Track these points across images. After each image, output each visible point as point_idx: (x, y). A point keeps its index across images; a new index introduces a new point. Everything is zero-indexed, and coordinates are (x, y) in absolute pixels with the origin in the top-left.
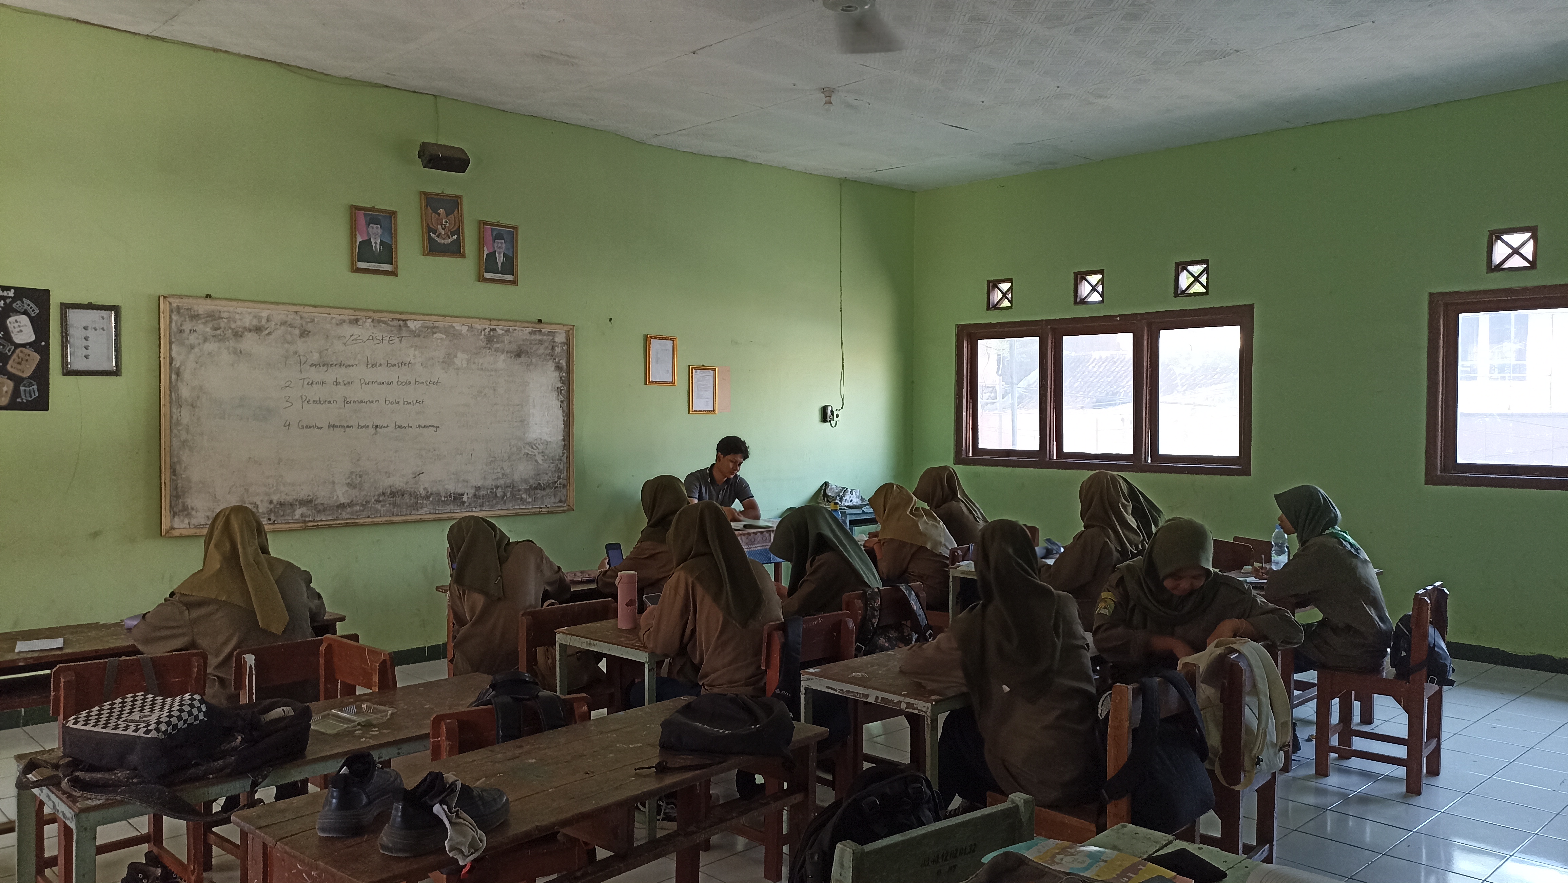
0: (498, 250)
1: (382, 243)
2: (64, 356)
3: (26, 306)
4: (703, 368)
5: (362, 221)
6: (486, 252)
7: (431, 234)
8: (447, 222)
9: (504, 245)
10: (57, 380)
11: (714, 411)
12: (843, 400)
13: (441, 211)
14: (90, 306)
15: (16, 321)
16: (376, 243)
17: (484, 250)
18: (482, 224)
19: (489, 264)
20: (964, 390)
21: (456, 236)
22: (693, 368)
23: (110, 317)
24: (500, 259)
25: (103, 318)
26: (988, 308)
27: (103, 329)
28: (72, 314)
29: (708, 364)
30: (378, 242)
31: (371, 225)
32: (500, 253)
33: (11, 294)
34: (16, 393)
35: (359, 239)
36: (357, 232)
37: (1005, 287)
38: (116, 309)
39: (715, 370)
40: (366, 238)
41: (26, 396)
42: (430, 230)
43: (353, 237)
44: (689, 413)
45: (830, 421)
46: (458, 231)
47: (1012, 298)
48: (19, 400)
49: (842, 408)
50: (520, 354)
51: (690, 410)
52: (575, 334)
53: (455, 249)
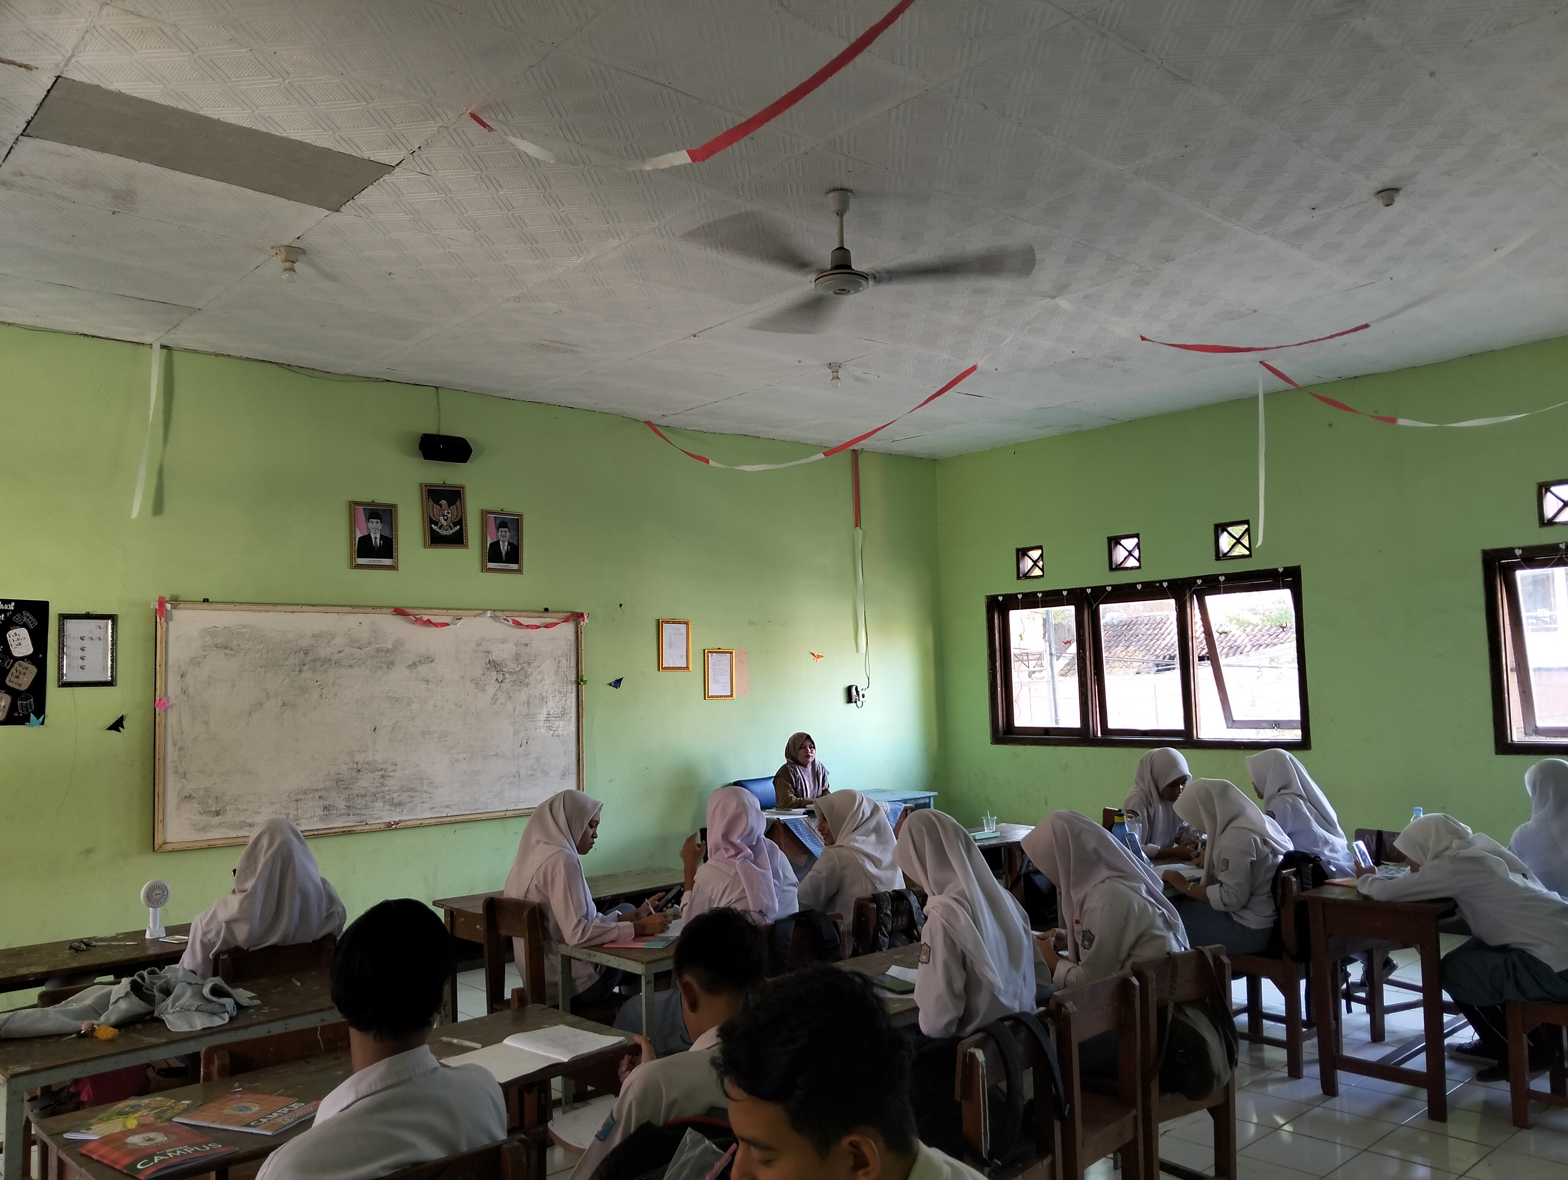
0: (501, 539)
1: (382, 537)
2: (60, 667)
3: (25, 620)
4: (719, 652)
5: (361, 516)
6: (489, 542)
7: (433, 526)
8: (449, 513)
9: (508, 534)
10: (53, 694)
11: (731, 696)
12: (870, 678)
13: (443, 502)
14: (88, 616)
15: (16, 634)
16: (376, 538)
17: (487, 540)
18: (484, 514)
19: (493, 554)
20: (998, 664)
21: (458, 527)
22: (709, 652)
23: (107, 626)
24: (504, 547)
25: (100, 627)
26: (1019, 578)
27: (99, 639)
28: (71, 626)
29: (724, 647)
30: (378, 537)
31: (370, 520)
32: (504, 542)
33: (12, 607)
34: (13, 707)
35: (359, 535)
36: (357, 529)
37: (1035, 554)
38: (113, 618)
39: (731, 653)
40: (365, 533)
41: (22, 711)
42: (432, 521)
44: (705, 699)
45: (856, 702)
46: (460, 522)
47: (1043, 566)
48: (16, 714)
49: (867, 688)
50: (526, 645)
51: (706, 695)
52: (583, 620)
53: (458, 540)
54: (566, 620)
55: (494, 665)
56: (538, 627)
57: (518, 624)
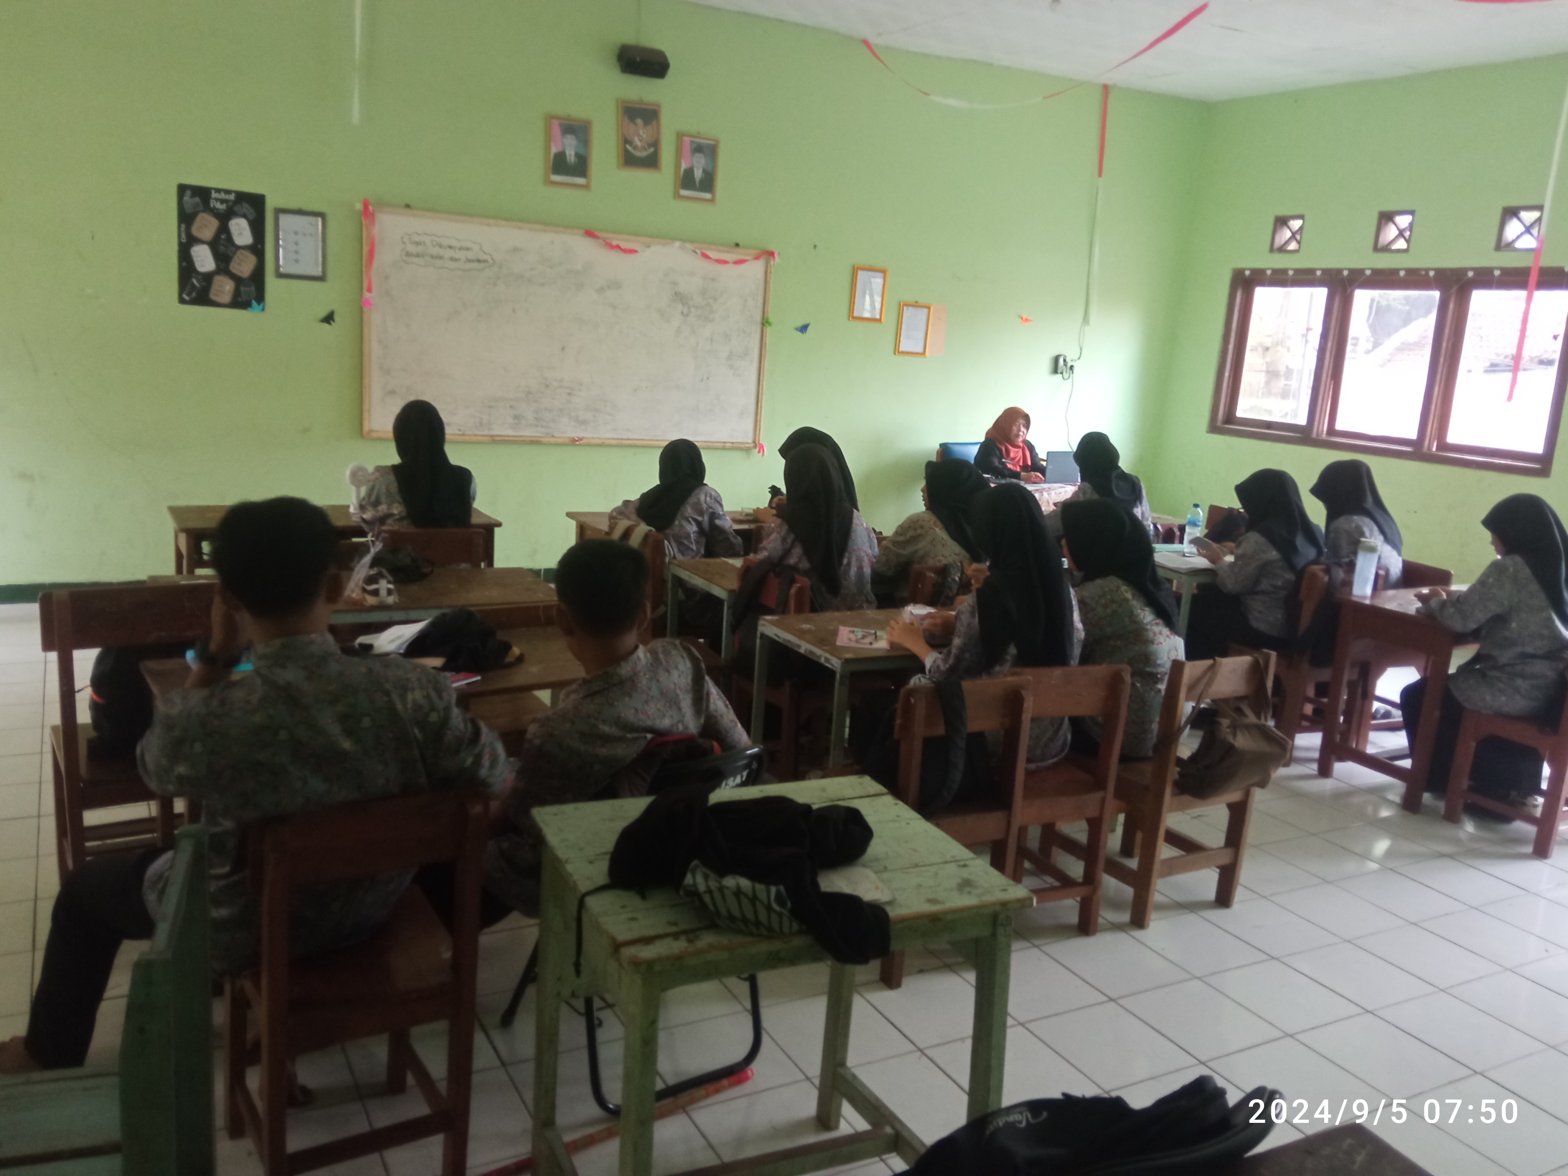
0: (695, 164)
1: (577, 155)
2: (277, 258)
3: (244, 210)
4: (916, 305)
5: (557, 131)
6: (684, 166)
7: (628, 147)
8: (644, 133)
9: (703, 161)
10: (271, 283)
11: (924, 353)
12: (1081, 349)
13: (639, 121)
14: (300, 212)
15: (237, 224)
16: (570, 155)
18: (680, 136)
19: (687, 181)
20: (1231, 347)
21: (652, 150)
22: (904, 305)
23: (317, 224)
24: (698, 174)
25: (311, 224)
26: (1272, 250)
27: (311, 235)
28: (284, 219)
29: (921, 301)
30: (573, 153)
31: (566, 136)
32: (698, 168)
33: (232, 197)
34: (237, 293)
35: (554, 150)
37: (1296, 224)
38: (322, 215)
39: (929, 308)
40: (560, 149)
41: (245, 297)
42: (627, 141)
43: (547, 148)
44: (895, 354)
45: (1062, 373)
46: (655, 144)
47: (1301, 238)
48: (240, 299)
49: (1079, 359)
50: (713, 280)
51: (897, 351)
52: (774, 260)
53: (651, 162)
54: (757, 258)
55: (680, 297)
56: (725, 262)
57: (705, 256)
